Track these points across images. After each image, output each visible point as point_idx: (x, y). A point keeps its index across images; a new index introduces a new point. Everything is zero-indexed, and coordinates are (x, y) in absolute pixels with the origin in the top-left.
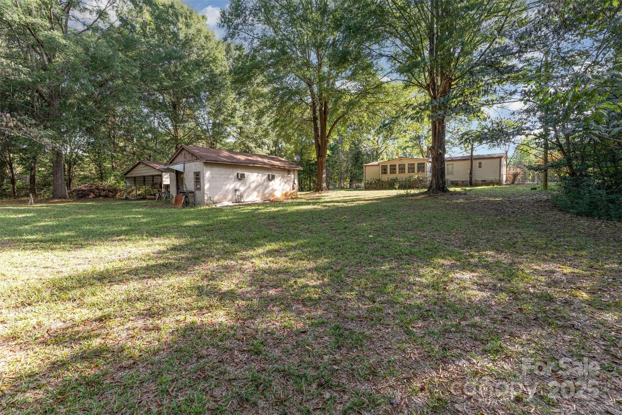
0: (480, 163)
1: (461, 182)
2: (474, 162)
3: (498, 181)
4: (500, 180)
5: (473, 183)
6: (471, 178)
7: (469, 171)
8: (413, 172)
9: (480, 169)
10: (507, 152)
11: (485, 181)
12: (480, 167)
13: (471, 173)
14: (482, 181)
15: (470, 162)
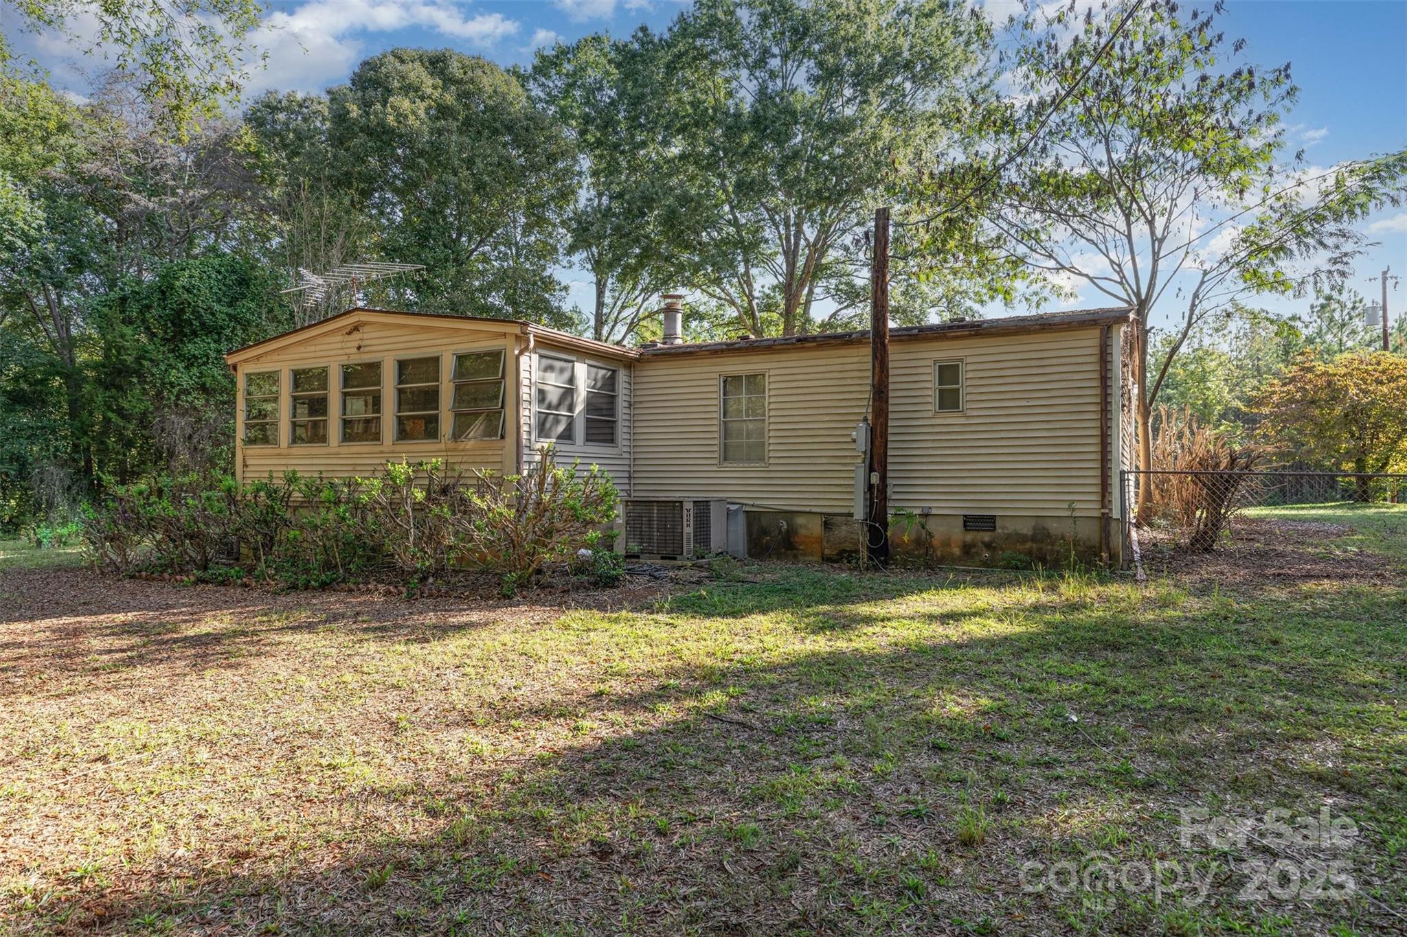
0: (948, 373)
1: (814, 527)
2: (896, 356)
3: (1089, 532)
4: (1105, 520)
5: (901, 533)
6: (877, 496)
7: (860, 434)
8: (431, 429)
9: (952, 419)
10: (1143, 305)
11: (988, 522)
12: (949, 400)
13: (877, 458)
14: (971, 522)
15: (862, 358)
